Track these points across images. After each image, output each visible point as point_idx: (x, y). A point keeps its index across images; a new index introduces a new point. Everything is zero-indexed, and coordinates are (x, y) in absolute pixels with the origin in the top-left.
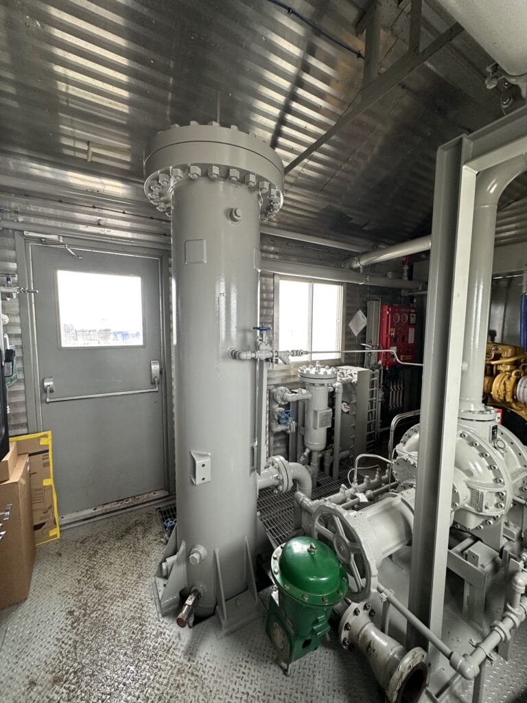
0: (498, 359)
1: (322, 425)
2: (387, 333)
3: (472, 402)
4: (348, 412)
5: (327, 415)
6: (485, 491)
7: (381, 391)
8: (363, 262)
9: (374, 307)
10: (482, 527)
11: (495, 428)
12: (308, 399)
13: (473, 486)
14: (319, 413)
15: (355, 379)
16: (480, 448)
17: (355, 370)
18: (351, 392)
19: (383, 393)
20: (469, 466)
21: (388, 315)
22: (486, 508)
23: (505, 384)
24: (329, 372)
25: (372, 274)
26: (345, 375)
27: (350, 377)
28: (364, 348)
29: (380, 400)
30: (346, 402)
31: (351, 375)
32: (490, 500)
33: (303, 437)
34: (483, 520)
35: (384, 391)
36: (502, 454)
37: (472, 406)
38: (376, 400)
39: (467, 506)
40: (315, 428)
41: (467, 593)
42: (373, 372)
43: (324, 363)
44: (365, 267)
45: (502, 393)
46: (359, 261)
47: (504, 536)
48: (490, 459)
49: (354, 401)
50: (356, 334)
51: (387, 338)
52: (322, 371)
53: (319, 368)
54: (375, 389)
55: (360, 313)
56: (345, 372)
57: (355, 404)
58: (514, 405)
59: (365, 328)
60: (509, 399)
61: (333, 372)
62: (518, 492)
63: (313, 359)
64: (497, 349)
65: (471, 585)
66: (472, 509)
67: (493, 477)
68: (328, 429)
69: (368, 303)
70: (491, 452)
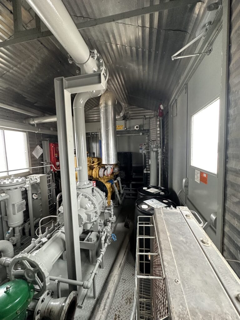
0: (93, 163)
1: (19, 211)
2: (54, 156)
3: (85, 181)
4: (37, 198)
5: (22, 204)
6: (91, 213)
7: (54, 183)
8: (36, 122)
9: (46, 144)
10: (92, 226)
11: (93, 189)
12: (7, 199)
13: (88, 213)
14: (16, 205)
15: (39, 181)
16: (89, 198)
17: (38, 176)
18: (37, 188)
19: (55, 184)
20: (86, 206)
21: (53, 148)
22: (92, 219)
23: (96, 172)
24: (20, 180)
25: (42, 128)
26: (33, 180)
27: (36, 180)
28: (42, 164)
29: (54, 187)
30: (35, 194)
31: (36, 179)
32: (93, 215)
33: (7, 222)
34: (92, 224)
35: (56, 183)
36: (95, 197)
37: (85, 183)
38: (52, 188)
39: (86, 221)
40: (14, 214)
41: (90, 254)
42: (49, 175)
43: (16, 176)
44: (37, 124)
45: (95, 175)
46: (33, 121)
47: (99, 226)
48: (92, 201)
49: (39, 192)
50: (37, 158)
51: (54, 159)
52: (15, 180)
53: (13, 179)
54: (51, 183)
55: (38, 147)
56: (32, 178)
57: (40, 193)
58: (99, 179)
59: (42, 154)
60: (98, 177)
61: (23, 180)
62: (102, 208)
63: (9, 174)
64: (93, 160)
65: (91, 250)
66: (88, 222)
67: (93, 207)
68: (24, 212)
69: (42, 142)
70: (92, 198)
